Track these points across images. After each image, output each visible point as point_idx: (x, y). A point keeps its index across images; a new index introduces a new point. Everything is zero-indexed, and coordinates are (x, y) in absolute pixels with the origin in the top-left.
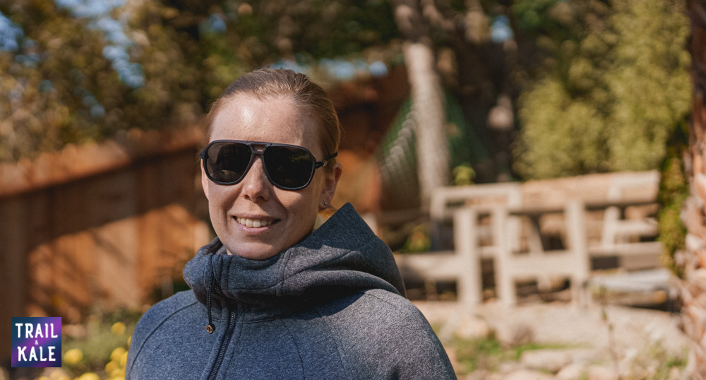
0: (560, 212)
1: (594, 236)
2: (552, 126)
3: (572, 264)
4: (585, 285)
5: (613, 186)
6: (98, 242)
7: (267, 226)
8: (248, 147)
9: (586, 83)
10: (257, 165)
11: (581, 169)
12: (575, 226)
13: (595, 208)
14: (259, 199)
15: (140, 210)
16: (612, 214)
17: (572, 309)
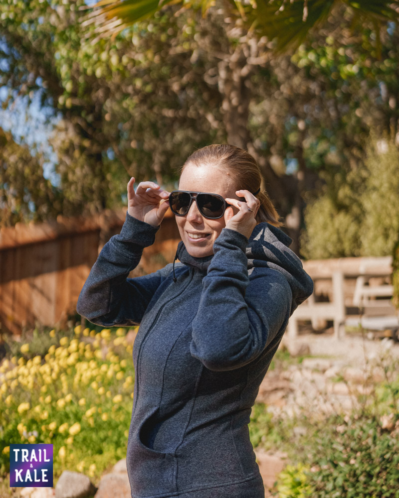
0: (329, 279)
1: (349, 296)
2: (325, 227)
3: (335, 311)
4: (342, 324)
5: (361, 265)
6: (33, 286)
7: (202, 237)
8: (188, 194)
9: (347, 202)
10: (194, 204)
11: (342, 255)
12: (337, 289)
13: (350, 278)
14: (195, 223)
15: (61, 268)
16: (360, 281)
17: (334, 338)
